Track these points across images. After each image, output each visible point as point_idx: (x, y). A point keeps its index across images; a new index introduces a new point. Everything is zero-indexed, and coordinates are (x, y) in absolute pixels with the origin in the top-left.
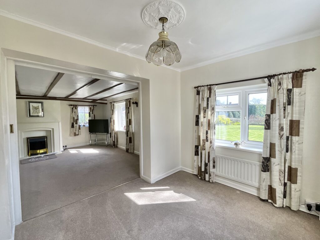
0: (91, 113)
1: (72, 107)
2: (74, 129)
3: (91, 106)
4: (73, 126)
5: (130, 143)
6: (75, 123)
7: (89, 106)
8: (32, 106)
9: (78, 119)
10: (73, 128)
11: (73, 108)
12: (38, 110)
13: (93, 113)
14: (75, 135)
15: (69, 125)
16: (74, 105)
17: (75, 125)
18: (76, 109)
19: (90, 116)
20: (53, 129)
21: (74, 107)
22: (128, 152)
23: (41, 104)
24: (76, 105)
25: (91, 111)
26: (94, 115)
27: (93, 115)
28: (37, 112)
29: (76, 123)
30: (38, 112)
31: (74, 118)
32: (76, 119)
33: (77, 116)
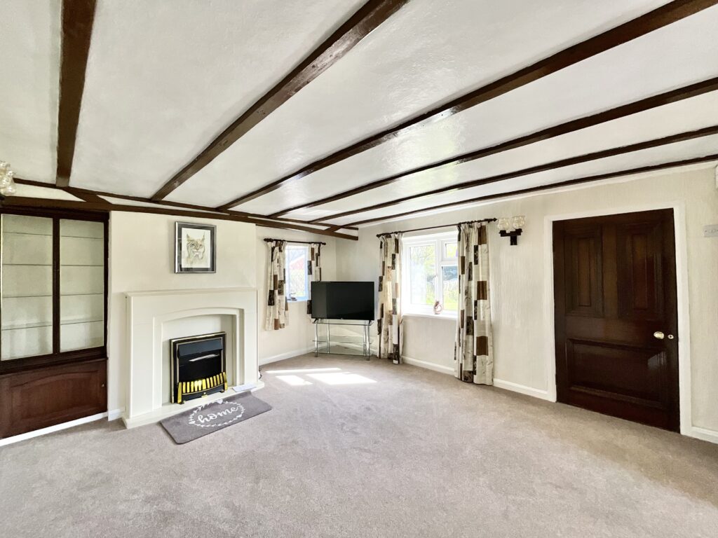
0: (314, 263)
1: (273, 244)
2: (274, 309)
3: (315, 243)
4: (271, 301)
5: (479, 353)
6: (276, 292)
7: (310, 243)
8: (188, 237)
9: (283, 282)
10: (272, 307)
11: (273, 249)
12: (201, 250)
13: (317, 265)
14: (277, 325)
15: (263, 299)
16: (277, 241)
17: (277, 297)
18: (280, 251)
19: (310, 272)
20: (242, 311)
21: (276, 246)
22: (472, 382)
23: (209, 231)
24: (282, 241)
25: (313, 259)
26: (320, 269)
27: (317, 268)
28: (197, 256)
29: (281, 293)
30: (200, 256)
31: (275, 277)
32: (281, 281)
33: (283, 270)
